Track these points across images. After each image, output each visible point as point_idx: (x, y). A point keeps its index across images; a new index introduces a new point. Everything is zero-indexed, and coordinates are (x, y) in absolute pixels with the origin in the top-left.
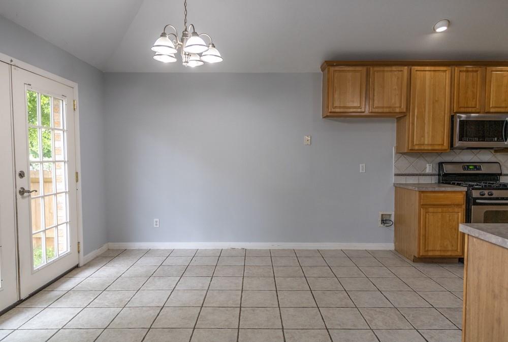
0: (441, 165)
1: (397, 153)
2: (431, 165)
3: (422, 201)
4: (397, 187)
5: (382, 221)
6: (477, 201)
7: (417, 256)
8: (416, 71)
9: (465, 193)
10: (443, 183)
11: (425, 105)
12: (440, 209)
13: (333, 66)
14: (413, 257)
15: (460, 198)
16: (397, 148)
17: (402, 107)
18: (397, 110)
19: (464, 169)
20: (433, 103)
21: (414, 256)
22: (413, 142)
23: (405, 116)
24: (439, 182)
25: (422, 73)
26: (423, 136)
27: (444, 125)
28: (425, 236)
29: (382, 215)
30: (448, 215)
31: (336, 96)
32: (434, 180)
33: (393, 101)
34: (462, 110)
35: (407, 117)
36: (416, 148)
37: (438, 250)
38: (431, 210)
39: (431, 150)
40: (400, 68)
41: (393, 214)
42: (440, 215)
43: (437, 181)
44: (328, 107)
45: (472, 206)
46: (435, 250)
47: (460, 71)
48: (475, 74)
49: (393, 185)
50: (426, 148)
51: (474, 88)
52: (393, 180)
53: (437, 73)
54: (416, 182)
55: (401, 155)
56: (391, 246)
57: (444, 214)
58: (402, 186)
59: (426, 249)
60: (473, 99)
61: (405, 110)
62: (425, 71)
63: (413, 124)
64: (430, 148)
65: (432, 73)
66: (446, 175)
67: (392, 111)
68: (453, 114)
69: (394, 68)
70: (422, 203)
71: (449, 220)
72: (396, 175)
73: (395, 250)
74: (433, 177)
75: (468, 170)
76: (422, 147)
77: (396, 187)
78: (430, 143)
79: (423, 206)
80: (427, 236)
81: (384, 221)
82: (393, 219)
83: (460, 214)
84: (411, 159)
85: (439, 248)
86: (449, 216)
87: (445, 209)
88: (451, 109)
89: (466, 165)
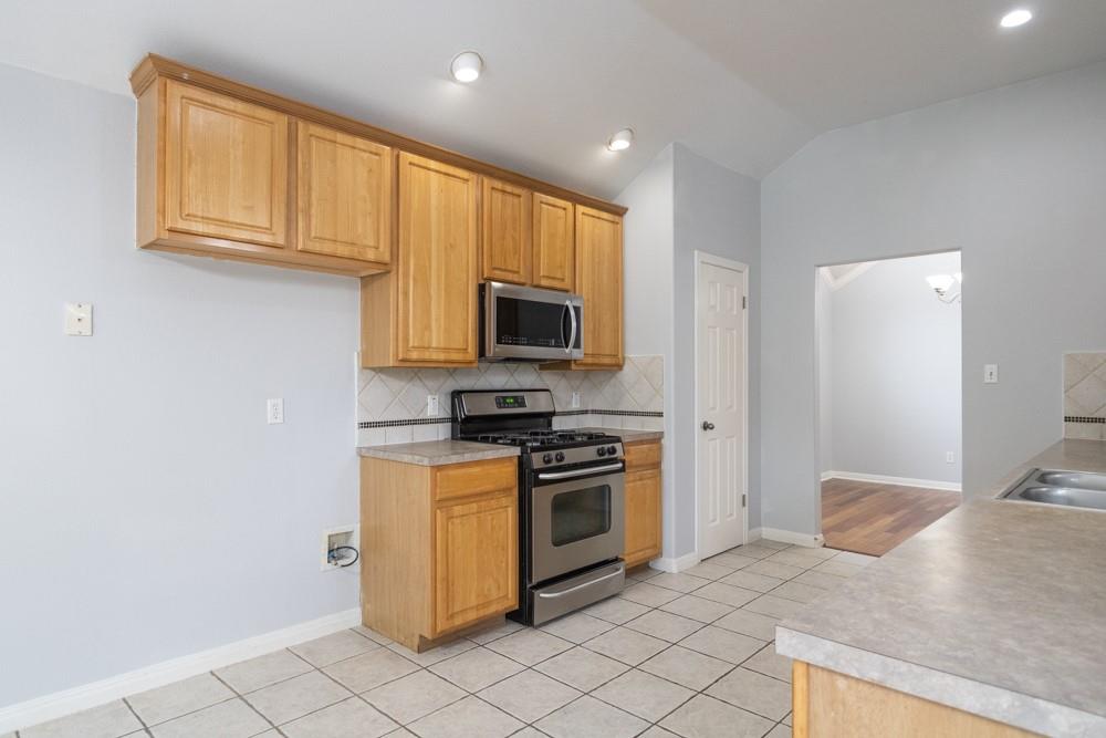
0: (456, 395)
1: (365, 367)
2: (437, 397)
3: (438, 491)
4: (367, 457)
5: (330, 552)
6: (542, 476)
7: (428, 635)
8: (410, 164)
9: (516, 461)
10: (462, 439)
11: (429, 250)
12: (475, 505)
13: (179, 79)
14: (416, 641)
15: (509, 474)
16: (365, 355)
17: (381, 249)
18: (371, 255)
19: (499, 405)
20: (446, 248)
21: (421, 636)
22: (406, 340)
23: (389, 272)
24: (454, 437)
25: (423, 171)
26: (428, 327)
27: (468, 304)
28: (446, 579)
29: (330, 537)
30: (490, 518)
31: (191, 180)
32: (443, 432)
33: (360, 230)
34: (498, 274)
35: (393, 275)
36: (414, 355)
37: (472, 608)
38: (458, 510)
39: (445, 362)
40: (374, 146)
41: (356, 528)
42: (474, 520)
43: (449, 435)
44: (162, 212)
45: (533, 490)
46: (466, 610)
47: (493, 188)
48: (516, 200)
49: (354, 453)
50: (434, 357)
51: (514, 229)
52: (357, 438)
53: (452, 181)
54: (408, 441)
55: (373, 373)
56: (354, 617)
57: (482, 515)
58: (381, 455)
59: (450, 613)
60: (515, 253)
61: (387, 258)
62: (429, 169)
63: (406, 294)
64: (442, 357)
65: (443, 178)
66: (469, 419)
67: (356, 255)
68: (482, 282)
69: (360, 142)
70: (438, 498)
71: (493, 528)
72: (366, 425)
73: (364, 624)
74: (440, 425)
75: (505, 407)
76: (427, 355)
77: (362, 457)
78: (442, 345)
79: (441, 503)
80: (450, 578)
81: (334, 553)
82: (356, 542)
83: (510, 509)
84: (395, 384)
85: (473, 601)
86: (493, 519)
87: (483, 504)
88: (479, 270)
89: (502, 396)
